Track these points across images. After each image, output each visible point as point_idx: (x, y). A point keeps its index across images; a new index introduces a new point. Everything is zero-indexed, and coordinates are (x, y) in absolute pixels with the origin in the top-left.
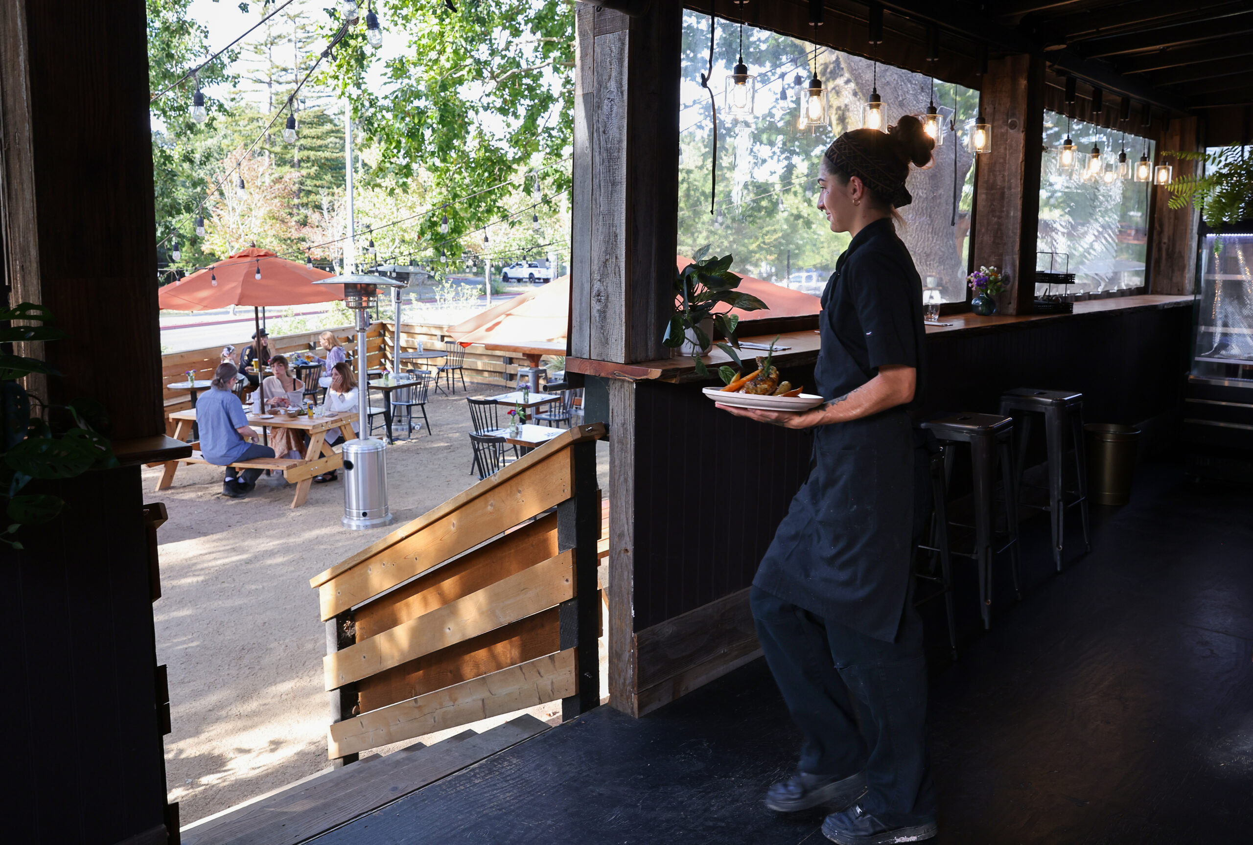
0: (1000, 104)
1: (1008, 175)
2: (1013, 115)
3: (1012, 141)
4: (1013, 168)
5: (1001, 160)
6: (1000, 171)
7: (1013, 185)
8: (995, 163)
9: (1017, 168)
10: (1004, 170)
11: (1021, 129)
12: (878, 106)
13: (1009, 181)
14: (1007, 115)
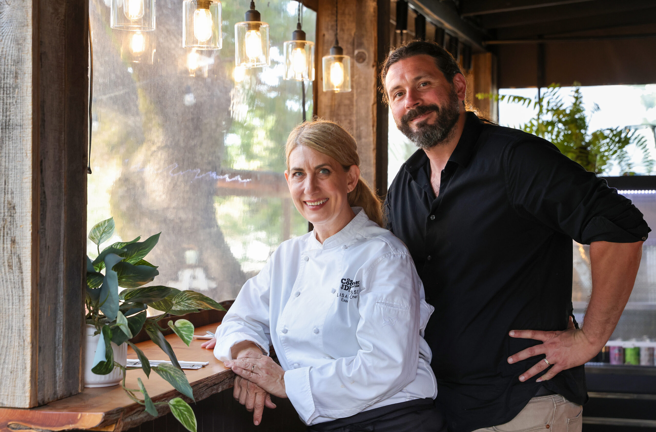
0: (343, 30)
1: (357, 121)
2: (360, 45)
3: (360, 77)
4: (363, 112)
5: (347, 102)
6: (345, 115)
7: (364, 134)
8: (339, 106)
9: (367, 112)
10: (351, 114)
11: (372, 62)
12: (257, 27)
13: (358, 128)
14: (353, 44)
